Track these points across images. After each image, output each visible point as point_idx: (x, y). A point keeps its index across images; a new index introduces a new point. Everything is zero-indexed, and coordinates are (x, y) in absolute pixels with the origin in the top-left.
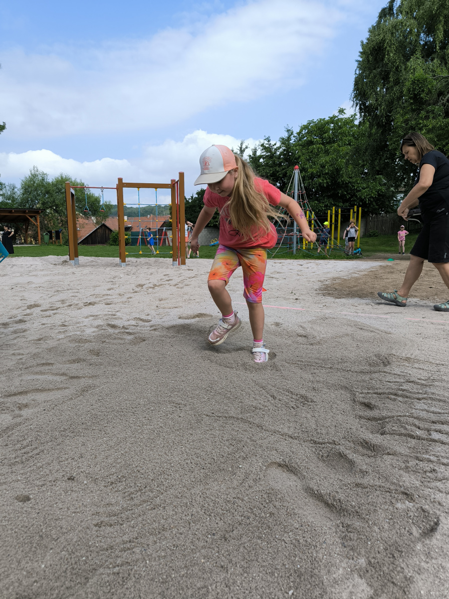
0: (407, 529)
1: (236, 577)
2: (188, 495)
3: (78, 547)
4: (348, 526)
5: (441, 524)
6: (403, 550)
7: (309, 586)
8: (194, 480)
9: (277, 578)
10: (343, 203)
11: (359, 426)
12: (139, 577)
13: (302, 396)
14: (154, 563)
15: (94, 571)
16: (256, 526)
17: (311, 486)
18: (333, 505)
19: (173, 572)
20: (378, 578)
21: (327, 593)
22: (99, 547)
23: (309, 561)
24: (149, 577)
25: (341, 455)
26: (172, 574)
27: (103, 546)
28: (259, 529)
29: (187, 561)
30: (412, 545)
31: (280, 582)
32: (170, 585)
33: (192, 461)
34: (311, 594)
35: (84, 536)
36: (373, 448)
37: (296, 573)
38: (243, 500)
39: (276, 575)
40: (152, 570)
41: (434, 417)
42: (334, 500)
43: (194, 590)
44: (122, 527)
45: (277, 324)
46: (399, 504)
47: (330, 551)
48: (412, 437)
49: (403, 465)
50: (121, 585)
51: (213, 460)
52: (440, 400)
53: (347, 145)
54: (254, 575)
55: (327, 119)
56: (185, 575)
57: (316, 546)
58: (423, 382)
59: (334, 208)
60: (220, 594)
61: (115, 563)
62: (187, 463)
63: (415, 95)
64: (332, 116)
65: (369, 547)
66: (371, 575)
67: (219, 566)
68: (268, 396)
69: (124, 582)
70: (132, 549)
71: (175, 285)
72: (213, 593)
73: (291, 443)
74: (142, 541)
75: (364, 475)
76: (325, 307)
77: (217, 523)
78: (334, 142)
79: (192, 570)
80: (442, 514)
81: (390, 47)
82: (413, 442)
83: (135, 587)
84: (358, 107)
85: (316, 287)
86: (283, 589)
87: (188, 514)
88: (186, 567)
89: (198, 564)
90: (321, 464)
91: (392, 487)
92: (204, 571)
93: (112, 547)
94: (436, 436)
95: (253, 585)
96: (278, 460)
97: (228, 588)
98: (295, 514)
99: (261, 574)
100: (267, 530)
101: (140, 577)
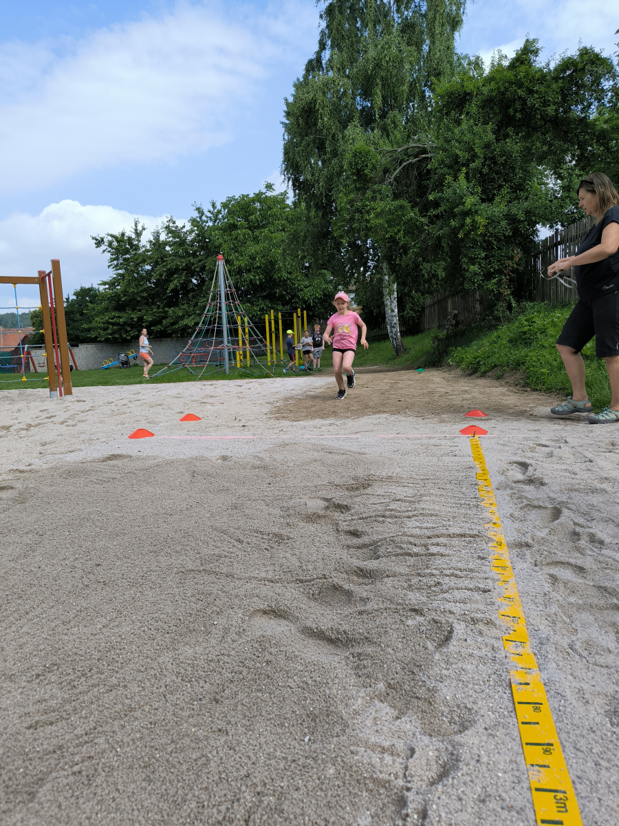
0: (421, 644)
1: (240, 737)
2: (155, 665)
3: (8, 760)
4: (359, 654)
5: (455, 631)
6: (422, 663)
7: (327, 726)
8: (158, 647)
9: (289, 728)
10: (283, 305)
11: (349, 556)
12: (110, 770)
13: (276, 535)
14: (128, 749)
15: (40, 782)
16: (252, 680)
17: (308, 625)
18: (338, 639)
19: (157, 752)
20: (400, 698)
21: (349, 726)
22: (41, 752)
23: (322, 700)
24: (124, 766)
25: (336, 588)
26: (155, 754)
27: (47, 749)
28: (256, 682)
29: (172, 735)
30: (430, 657)
31: (293, 731)
32: (157, 767)
33: (150, 627)
34: (331, 732)
35: (15, 744)
36: (370, 574)
37: (309, 717)
38: (229, 656)
39: (287, 725)
40: (128, 757)
41: (428, 533)
42: (338, 633)
43: (189, 763)
44: (69, 721)
45: (225, 458)
46: (410, 621)
47: (344, 685)
48: (409, 555)
49: (406, 585)
50: (86, 786)
51: (178, 621)
52: (431, 515)
53: (281, 230)
54: (261, 730)
55: (252, 196)
56: (174, 750)
57: (328, 683)
58: (410, 499)
59: (272, 311)
60: (224, 758)
61: (72, 762)
62: (144, 631)
63: (358, 171)
64: (258, 192)
65: (385, 671)
66: (393, 697)
67: (216, 730)
68: (232, 541)
69: (89, 780)
70: (92, 741)
71: (62, 423)
72: (215, 759)
73: (272, 587)
74: (105, 729)
75: (366, 603)
76: (282, 433)
77: (202, 687)
78: (264, 227)
79: (182, 743)
80: (454, 621)
81: (322, 109)
82: (412, 560)
83: (108, 782)
84: (291, 183)
85: (265, 410)
86: (297, 737)
87: (161, 686)
88: (173, 742)
89: (188, 735)
90: (312, 604)
91: (399, 607)
92: (198, 740)
93: (60, 747)
94: (434, 549)
95: (262, 740)
96: (262, 607)
97: (232, 751)
98: (297, 657)
99: (268, 728)
100: (267, 680)
101: (112, 769)
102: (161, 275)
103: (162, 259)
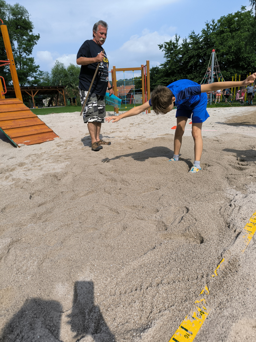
59: (236, 74)
64: (237, 12)
102: (186, 59)
103: (187, 51)
